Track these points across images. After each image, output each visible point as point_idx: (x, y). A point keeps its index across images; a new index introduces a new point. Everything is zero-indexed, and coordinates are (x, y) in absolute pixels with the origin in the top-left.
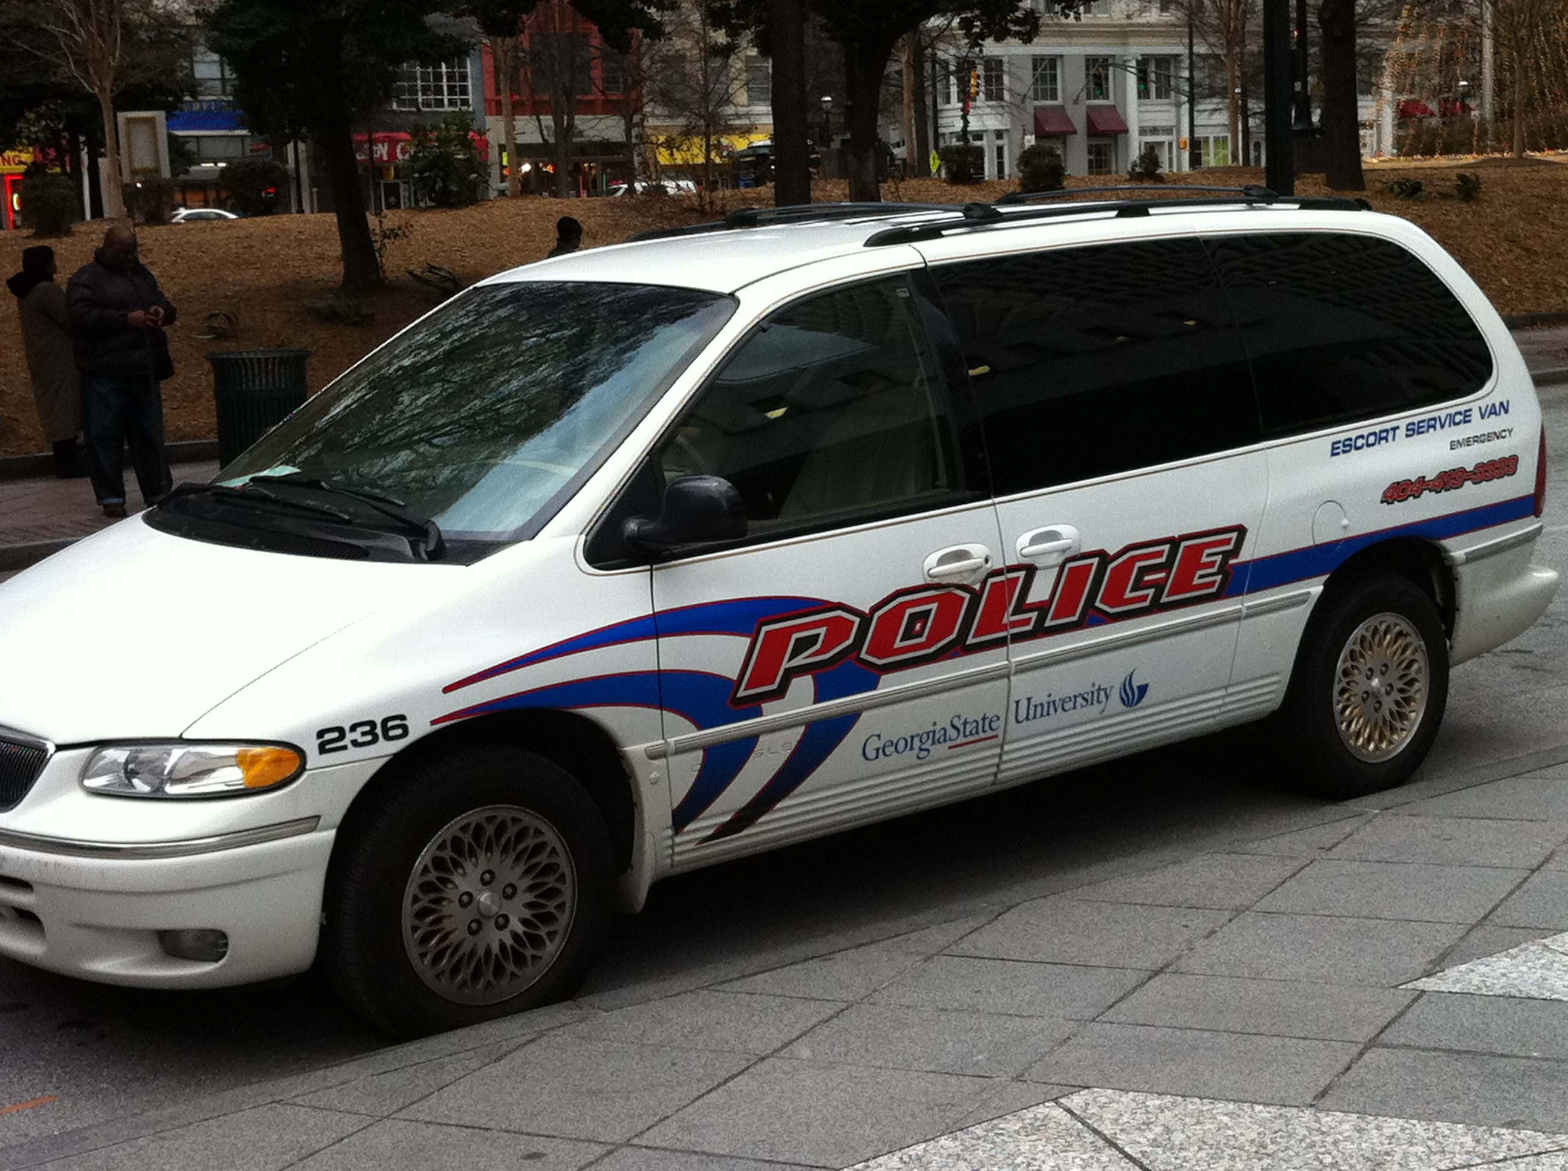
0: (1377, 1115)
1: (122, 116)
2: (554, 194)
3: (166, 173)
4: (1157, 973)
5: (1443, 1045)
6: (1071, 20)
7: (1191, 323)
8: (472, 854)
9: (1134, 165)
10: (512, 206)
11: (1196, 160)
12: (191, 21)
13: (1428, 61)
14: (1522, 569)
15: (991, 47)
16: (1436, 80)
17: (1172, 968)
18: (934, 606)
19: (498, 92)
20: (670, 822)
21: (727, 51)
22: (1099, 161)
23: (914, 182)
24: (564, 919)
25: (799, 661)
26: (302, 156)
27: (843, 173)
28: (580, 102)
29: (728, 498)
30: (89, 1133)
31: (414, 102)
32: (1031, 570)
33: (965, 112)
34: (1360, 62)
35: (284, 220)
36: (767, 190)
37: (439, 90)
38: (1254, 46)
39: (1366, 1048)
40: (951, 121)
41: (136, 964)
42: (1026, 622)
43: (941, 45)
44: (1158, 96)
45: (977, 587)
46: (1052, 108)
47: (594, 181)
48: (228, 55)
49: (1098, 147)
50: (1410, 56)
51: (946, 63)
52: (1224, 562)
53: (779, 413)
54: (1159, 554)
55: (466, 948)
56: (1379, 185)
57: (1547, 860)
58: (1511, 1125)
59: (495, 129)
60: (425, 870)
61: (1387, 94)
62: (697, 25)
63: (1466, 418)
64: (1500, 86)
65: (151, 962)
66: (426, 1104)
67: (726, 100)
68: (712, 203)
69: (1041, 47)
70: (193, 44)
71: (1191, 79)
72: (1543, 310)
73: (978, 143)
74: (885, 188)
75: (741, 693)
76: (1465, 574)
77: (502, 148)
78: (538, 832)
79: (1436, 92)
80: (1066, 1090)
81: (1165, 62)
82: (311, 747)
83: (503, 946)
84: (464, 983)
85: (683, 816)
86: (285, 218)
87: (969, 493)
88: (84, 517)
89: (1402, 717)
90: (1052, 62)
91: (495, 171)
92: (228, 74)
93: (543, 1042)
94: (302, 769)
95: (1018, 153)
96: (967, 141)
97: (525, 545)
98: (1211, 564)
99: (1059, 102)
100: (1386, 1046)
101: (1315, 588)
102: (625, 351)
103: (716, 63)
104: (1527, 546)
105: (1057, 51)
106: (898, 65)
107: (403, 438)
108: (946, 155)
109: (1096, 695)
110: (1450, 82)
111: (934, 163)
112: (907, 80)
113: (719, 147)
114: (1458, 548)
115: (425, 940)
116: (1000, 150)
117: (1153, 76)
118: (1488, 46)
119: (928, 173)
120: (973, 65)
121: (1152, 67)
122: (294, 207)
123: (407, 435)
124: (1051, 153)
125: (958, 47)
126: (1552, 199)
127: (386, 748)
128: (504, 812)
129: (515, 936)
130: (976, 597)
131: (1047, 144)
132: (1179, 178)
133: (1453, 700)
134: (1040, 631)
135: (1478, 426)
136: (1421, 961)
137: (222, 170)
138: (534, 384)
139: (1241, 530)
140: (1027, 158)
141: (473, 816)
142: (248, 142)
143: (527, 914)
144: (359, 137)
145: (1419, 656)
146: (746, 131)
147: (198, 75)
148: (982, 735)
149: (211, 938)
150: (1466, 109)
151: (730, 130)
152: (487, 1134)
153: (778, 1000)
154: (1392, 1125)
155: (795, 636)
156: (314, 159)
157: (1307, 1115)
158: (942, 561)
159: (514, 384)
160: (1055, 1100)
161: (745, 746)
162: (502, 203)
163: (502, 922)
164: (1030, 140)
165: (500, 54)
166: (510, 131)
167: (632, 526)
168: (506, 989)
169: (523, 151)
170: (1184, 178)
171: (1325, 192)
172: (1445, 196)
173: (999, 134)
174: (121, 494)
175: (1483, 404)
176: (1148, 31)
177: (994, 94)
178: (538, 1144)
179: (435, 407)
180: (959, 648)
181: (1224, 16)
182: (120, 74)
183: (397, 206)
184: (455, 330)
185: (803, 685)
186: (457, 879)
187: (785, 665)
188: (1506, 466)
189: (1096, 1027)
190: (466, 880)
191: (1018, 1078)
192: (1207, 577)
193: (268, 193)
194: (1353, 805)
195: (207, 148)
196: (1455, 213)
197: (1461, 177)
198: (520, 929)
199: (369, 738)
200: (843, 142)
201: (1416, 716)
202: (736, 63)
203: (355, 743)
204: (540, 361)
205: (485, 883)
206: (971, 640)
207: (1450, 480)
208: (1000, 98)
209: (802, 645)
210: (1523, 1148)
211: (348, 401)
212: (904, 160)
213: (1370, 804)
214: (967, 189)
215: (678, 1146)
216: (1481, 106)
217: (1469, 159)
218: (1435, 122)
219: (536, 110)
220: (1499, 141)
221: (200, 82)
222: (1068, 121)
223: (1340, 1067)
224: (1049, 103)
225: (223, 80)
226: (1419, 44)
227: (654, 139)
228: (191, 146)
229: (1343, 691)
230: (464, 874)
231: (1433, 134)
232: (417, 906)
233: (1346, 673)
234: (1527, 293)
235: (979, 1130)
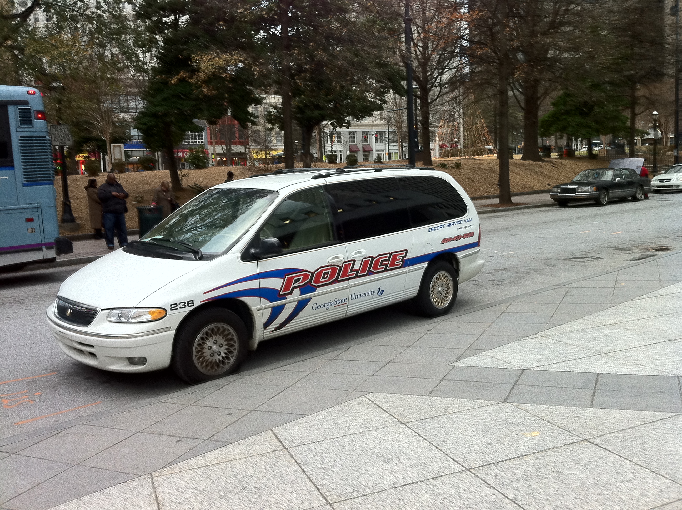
0: (445, 397)
1: (112, 145)
2: (226, 166)
3: (124, 160)
4: (388, 363)
5: (460, 379)
6: (359, 123)
7: (392, 199)
8: (211, 336)
9: (375, 159)
10: (216, 169)
11: (390, 158)
12: (130, 120)
13: (447, 134)
14: (475, 260)
15: (338, 129)
16: (449, 138)
17: (392, 362)
18: (330, 271)
19: (211, 139)
20: (263, 326)
21: (271, 129)
22: (366, 158)
23: (320, 163)
24: (235, 352)
25: (296, 285)
26: (159, 156)
27: (302, 161)
28: (233, 142)
29: (277, 243)
30: (110, 411)
31: (189, 142)
32: (354, 261)
33: (332, 146)
34: (431, 134)
35: (155, 172)
36: (283, 165)
37: (195, 139)
38: (405, 129)
39: (441, 380)
40: (328, 148)
41: (123, 366)
42: (353, 274)
43: (326, 129)
44: (380, 142)
45: (341, 266)
46: (353, 145)
47: (236, 162)
48: (139, 129)
49: (365, 155)
50: (443, 132)
51: (327, 133)
52: (403, 259)
53: (288, 222)
54: (387, 257)
55: (209, 361)
56: (436, 165)
57: (483, 333)
58: (478, 399)
59: (210, 149)
60: (199, 340)
61: (437, 142)
62: (263, 123)
63: (461, 222)
64: (465, 140)
65: (126, 366)
66: (200, 401)
67: (271, 142)
68: (268, 168)
69: (351, 129)
70: (130, 126)
71: (388, 138)
72: (477, 196)
73: (335, 153)
74: (312, 165)
75: (281, 293)
76: (462, 262)
77: (212, 154)
78: (228, 330)
79: (449, 142)
80: (367, 393)
81: (381, 133)
82: (168, 309)
83: (219, 360)
84: (209, 370)
85: (266, 325)
86: (155, 171)
87: (338, 242)
88: (103, 250)
89: (447, 297)
90: (354, 133)
91: (211, 159)
92: (140, 134)
93: (231, 384)
94: (166, 315)
95: (346, 156)
96: (332, 153)
97: (225, 255)
98: (399, 259)
99: (355, 143)
100: (446, 380)
101: (425, 265)
102: (248, 206)
103: (268, 132)
104: (477, 254)
105: (354, 130)
106: (315, 133)
107: (188, 230)
108: (328, 156)
109: (372, 292)
110: (452, 139)
111: (325, 158)
112: (317, 137)
113: (269, 154)
114: (460, 255)
115: (199, 358)
116: (341, 155)
117: (379, 137)
118: (462, 130)
119: (323, 161)
120: (334, 134)
121: (379, 135)
122: (157, 168)
123: (190, 229)
124: (354, 156)
125: (330, 129)
126: (478, 168)
127: (189, 309)
128: (220, 325)
129: (223, 357)
130: (341, 268)
131: (353, 154)
132: (386, 163)
133: (459, 292)
134: (357, 277)
135: (464, 224)
136: (454, 358)
137: (139, 159)
138: (224, 215)
139: (407, 251)
140: (348, 157)
141: (212, 326)
142: (145, 152)
143: (226, 351)
144: (175, 151)
145: (451, 282)
146: (276, 150)
147: (131, 135)
148: (342, 303)
149: (142, 359)
150: (457, 146)
151: (272, 149)
152: (217, 409)
153: (292, 372)
154: (449, 400)
155: (295, 278)
156: (163, 157)
157: (428, 398)
158: (332, 259)
159: (219, 215)
160: (364, 396)
161: (282, 307)
162: (213, 168)
163: (219, 354)
164: (348, 153)
165: (212, 130)
166: (214, 150)
167: (252, 251)
168: (220, 371)
169: (218, 155)
170: (388, 163)
171: (423, 166)
172: (452, 167)
173: (340, 151)
174: (113, 243)
175: (465, 219)
176: (378, 126)
177: (339, 141)
178: (231, 411)
179: (198, 221)
180: (337, 281)
181: (397, 122)
182: (112, 134)
183: (184, 168)
184: (203, 201)
185: (297, 291)
186: (207, 342)
187: (292, 286)
188: (471, 234)
189: (374, 377)
190: (209, 343)
191: (354, 390)
192: (398, 262)
193: (151, 165)
194: (436, 319)
195: (134, 153)
196: (455, 171)
197: (456, 163)
198: (224, 355)
199: (184, 306)
200: (301, 153)
201: (450, 297)
202: (273, 133)
203: (180, 308)
204: (225, 209)
205: (215, 344)
206: (339, 279)
207: (457, 238)
208: (341, 142)
209: (297, 281)
210: (481, 405)
211: (175, 220)
212: (317, 158)
213: (439, 319)
214: (333, 165)
215: (267, 410)
216: (460, 145)
217: (457, 158)
218: (449, 149)
219: (221, 144)
220: (465, 154)
221: (132, 136)
222: (358, 148)
223: (435, 386)
224: (353, 143)
225: (138, 136)
226: (445, 130)
227: (252, 152)
228: (130, 153)
229: (432, 291)
230: (209, 341)
231: (448, 151)
232: (197, 350)
233: (433, 286)
234: (473, 192)
235: (345, 404)
